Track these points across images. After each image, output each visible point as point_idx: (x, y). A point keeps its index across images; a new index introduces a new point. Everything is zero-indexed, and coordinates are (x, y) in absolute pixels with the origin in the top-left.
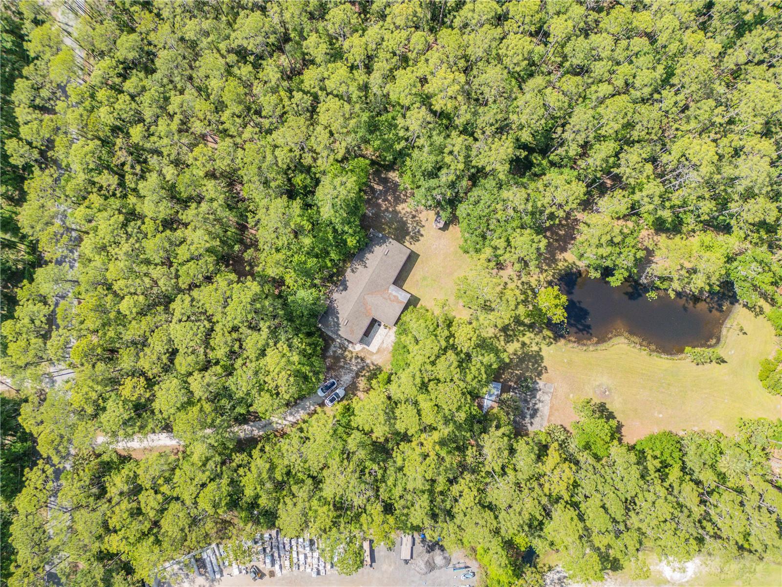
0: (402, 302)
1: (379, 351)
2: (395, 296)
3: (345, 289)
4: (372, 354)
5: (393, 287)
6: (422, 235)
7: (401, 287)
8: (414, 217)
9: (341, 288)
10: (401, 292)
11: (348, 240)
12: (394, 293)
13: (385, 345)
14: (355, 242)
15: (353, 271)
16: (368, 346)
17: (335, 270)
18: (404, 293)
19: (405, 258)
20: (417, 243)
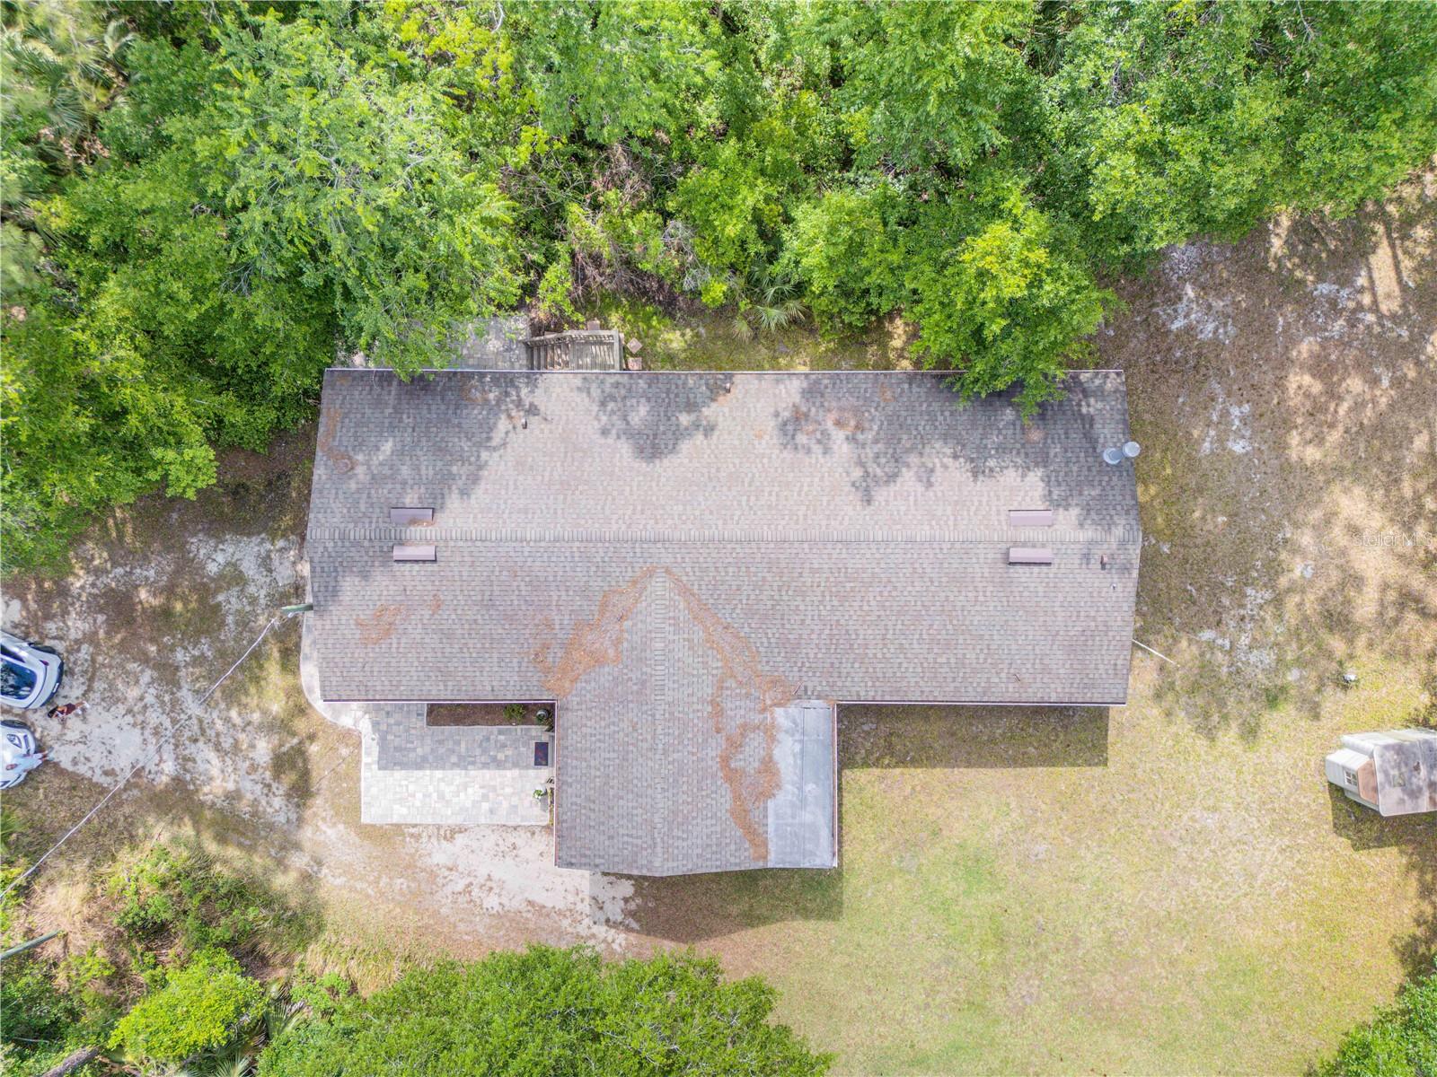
0: (754, 835)
1: (386, 836)
2: (768, 766)
3: (652, 445)
4: (349, 809)
5: (817, 719)
6: (1250, 733)
7: (847, 757)
8: (1337, 620)
9: (640, 413)
10: (818, 791)
11: (998, 231)
12: (786, 753)
13: (439, 854)
14: (1013, 286)
15: (792, 425)
16: (392, 758)
17: (717, 290)
18: (817, 817)
19: (1054, 693)
20: (1183, 724)
